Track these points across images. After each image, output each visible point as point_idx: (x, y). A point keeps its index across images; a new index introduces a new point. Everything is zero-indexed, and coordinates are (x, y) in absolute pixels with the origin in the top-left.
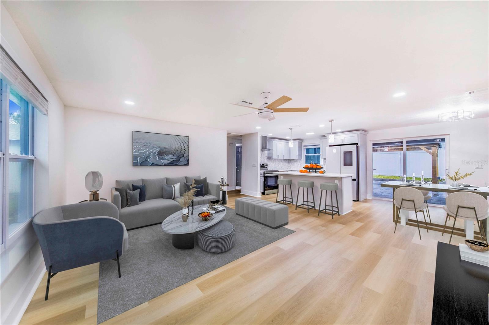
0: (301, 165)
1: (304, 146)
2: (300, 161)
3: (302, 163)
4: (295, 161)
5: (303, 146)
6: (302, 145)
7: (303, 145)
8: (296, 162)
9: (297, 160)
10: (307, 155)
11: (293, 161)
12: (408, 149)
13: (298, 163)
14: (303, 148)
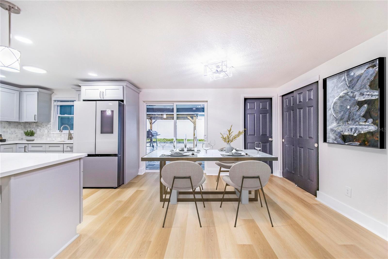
0: (48, 132)
1: (55, 101)
2: (46, 126)
3: (50, 129)
4: (38, 126)
5: (53, 102)
6: (51, 99)
7: (53, 99)
8: (40, 128)
9: (41, 124)
10: (60, 115)
11: (34, 126)
12: (178, 118)
13: (44, 129)
14: (53, 104)
